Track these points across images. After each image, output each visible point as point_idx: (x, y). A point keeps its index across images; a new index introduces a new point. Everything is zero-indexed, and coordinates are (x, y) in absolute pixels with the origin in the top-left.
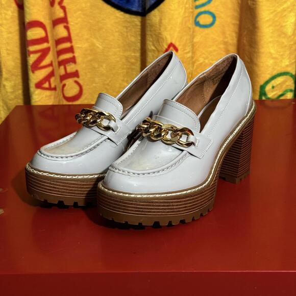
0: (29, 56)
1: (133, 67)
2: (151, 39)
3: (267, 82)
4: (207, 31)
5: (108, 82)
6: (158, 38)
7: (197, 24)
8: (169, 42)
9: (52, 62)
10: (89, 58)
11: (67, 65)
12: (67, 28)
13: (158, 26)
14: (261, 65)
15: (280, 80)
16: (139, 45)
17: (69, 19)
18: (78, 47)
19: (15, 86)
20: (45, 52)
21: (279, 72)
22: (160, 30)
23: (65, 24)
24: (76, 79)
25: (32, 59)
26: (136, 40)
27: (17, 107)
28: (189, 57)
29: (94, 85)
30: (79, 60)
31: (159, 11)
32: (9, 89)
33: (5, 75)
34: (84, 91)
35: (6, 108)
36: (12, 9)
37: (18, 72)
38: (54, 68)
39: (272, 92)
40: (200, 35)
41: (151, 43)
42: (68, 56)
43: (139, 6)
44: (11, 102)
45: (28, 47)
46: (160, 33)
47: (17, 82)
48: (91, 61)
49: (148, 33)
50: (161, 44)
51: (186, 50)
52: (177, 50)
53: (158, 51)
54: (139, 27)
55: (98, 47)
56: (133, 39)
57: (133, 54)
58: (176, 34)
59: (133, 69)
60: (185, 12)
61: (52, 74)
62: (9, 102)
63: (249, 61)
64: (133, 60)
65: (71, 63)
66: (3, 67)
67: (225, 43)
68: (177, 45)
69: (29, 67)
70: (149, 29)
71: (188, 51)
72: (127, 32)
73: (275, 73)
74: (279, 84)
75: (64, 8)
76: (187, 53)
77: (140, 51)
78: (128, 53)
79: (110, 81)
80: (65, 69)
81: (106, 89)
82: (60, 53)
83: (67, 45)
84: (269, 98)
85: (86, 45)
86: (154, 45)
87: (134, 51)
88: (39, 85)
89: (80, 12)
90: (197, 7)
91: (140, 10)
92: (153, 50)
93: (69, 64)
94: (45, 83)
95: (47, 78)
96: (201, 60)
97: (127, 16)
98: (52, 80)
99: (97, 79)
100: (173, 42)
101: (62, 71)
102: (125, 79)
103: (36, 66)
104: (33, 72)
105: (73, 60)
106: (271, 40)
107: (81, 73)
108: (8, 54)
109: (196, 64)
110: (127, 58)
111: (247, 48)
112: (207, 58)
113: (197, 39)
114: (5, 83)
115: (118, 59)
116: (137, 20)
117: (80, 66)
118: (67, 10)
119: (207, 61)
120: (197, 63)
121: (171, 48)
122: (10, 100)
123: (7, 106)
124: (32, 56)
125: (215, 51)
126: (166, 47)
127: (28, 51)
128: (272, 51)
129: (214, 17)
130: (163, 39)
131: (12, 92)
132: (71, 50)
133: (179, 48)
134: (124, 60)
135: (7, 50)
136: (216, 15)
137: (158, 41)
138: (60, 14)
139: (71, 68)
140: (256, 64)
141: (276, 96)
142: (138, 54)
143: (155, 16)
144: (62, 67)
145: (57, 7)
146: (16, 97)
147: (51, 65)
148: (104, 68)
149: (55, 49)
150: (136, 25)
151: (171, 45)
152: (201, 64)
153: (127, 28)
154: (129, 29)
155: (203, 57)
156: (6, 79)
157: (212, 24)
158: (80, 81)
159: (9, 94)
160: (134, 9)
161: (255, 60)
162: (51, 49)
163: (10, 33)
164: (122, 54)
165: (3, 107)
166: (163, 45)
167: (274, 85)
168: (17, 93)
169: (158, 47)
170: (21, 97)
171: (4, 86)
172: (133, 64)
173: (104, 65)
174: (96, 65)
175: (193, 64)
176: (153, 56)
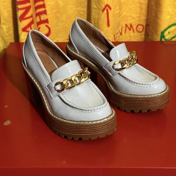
0: (18, 11)
2: (94, 1)
3: (166, 30)
5: (66, 26)
6: (99, 1)
8: (106, 4)
9: (32, 15)
10: (55, 11)
11: (41, 16)
14: (163, 19)
15: (173, 28)
16: (86, 3)
18: (48, 4)
19: (9, 28)
20: (28, 9)
21: (173, 23)
24: (46, 24)
25: (20, 13)
27: (11, 44)
28: (118, 13)
30: (48, 12)
32: (5, 30)
33: (2, 21)
34: (52, 32)
35: (3, 41)
37: (11, 20)
38: (34, 18)
39: (168, 35)
41: (94, 4)
42: (42, 10)
44: (6, 38)
45: (17, 5)
47: (10, 26)
48: (56, 13)
50: (100, 4)
51: (116, 8)
52: (110, 9)
53: (99, 9)
55: (60, 4)
57: (82, 9)
61: (32, 22)
62: (5, 38)
63: (155, 16)
64: (82, 13)
65: (44, 14)
66: (1, 16)
67: (140, 3)
68: (111, 6)
69: (18, 18)
71: (117, 9)
73: (171, 24)
74: (173, 30)
76: (116, 10)
77: (86, 7)
78: (79, 8)
79: (68, 26)
80: (40, 18)
81: (65, 30)
82: (37, 8)
83: (41, 3)
84: (166, 39)
85: (53, 3)
86: (96, 5)
87: (83, 7)
88: (24, 30)
92: (96, 8)
93: (42, 15)
94: (28, 28)
95: (29, 25)
96: (125, 13)
98: (32, 26)
99: (59, 24)
100: (109, 4)
101: (38, 19)
103: (23, 18)
104: (21, 21)
105: (45, 12)
106: (169, 3)
107: (50, 21)
108: (4, 8)
109: (121, 16)
110: (78, 11)
111: (154, 7)
112: (128, 12)
114: (3, 26)
115: (73, 12)
117: (49, 16)
119: (128, 14)
121: (107, 8)
122: (6, 37)
123: (4, 40)
124: (20, 11)
125: (133, 8)
126: (104, 7)
127: (18, 8)
128: (170, 10)
130: (102, 2)
131: (7, 32)
132: (44, 6)
133: (112, 7)
134: (76, 13)
135: (4, 5)
137: (99, 3)
139: (43, 17)
140: (159, 19)
141: (170, 38)
142: (85, 9)
144: (38, 17)
146: (9, 35)
147: (32, 16)
148: (64, 17)
149: (34, 7)
151: (107, 5)
152: (124, 16)
155: (126, 12)
156: (3, 24)
158: (49, 25)
159: (5, 33)
161: (159, 16)
162: (32, 6)
164: (75, 9)
165: (1, 41)
166: (102, 6)
167: (170, 31)
168: (10, 32)
169: (98, 7)
170: (13, 35)
171: (2, 28)
173: (64, 16)
174: (59, 16)
175: (120, 16)
176: (95, 12)
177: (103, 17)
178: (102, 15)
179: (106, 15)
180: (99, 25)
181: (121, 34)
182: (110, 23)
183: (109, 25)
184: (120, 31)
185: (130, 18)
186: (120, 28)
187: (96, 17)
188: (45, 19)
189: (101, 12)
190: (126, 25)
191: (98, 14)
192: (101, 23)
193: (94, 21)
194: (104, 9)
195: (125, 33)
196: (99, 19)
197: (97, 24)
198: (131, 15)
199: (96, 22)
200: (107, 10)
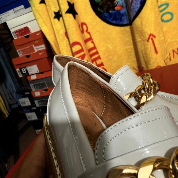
1: (131, 54)
2: (138, 35)
4: (169, 23)
5: (119, 64)
6: (142, 33)
7: (163, 21)
8: (149, 33)
10: (107, 55)
11: (96, 61)
12: (93, 42)
13: (140, 26)
16: (131, 41)
17: (93, 38)
18: (100, 51)
22: (142, 28)
23: (91, 41)
24: (102, 67)
26: (129, 39)
29: (112, 67)
30: (102, 57)
31: (139, 17)
36: (65, 41)
40: (166, 27)
41: (138, 38)
42: (96, 56)
43: (127, 20)
45: (74, 56)
46: (142, 30)
48: (108, 56)
49: (135, 32)
50: (144, 36)
52: (155, 37)
53: (144, 40)
54: (130, 32)
55: (110, 48)
56: (127, 39)
57: (129, 47)
58: (153, 28)
59: (131, 55)
60: (155, 14)
64: (130, 50)
68: (154, 34)
70: (135, 30)
71: (161, 36)
72: (124, 36)
75: (89, 33)
77: (132, 45)
78: (127, 47)
79: (120, 64)
80: (96, 63)
83: (94, 51)
85: (104, 49)
86: (140, 38)
87: (130, 45)
89: (97, 33)
90: (161, 11)
91: (128, 23)
92: (141, 41)
96: (169, 40)
97: (122, 28)
99: (113, 64)
100: (152, 33)
102: (128, 61)
105: (99, 58)
107: (104, 63)
110: (126, 50)
112: (172, 38)
113: (165, 29)
115: (122, 52)
116: (128, 28)
117: (103, 60)
118: (91, 33)
119: (172, 40)
120: (167, 43)
121: (151, 37)
125: (176, 33)
126: (148, 37)
129: (172, 14)
130: (145, 33)
132: (97, 53)
133: (156, 35)
136: (173, 13)
137: (142, 35)
138: (88, 36)
139: (99, 62)
142: (132, 46)
143: (137, 21)
144: (94, 62)
145: (85, 33)
148: (116, 58)
150: (128, 31)
151: (151, 35)
152: (169, 43)
153: (123, 34)
154: (124, 34)
155: (170, 39)
157: (172, 19)
158: (105, 67)
160: (125, 23)
162: (86, 54)
163: (67, 52)
164: (123, 48)
166: (146, 36)
169: (143, 39)
172: (130, 52)
173: (115, 56)
174: (111, 57)
175: (165, 43)
176: (141, 44)
177: (149, 47)
178: (147, 45)
179: (152, 44)
180: (147, 54)
181: (170, 60)
182: (158, 50)
183: (156, 52)
184: (169, 57)
185: (175, 43)
186: (168, 54)
187: (143, 48)
188: (100, 63)
189: (146, 42)
190: (173, 51)
191: (144, 45)
192: (148, 52)
193: (142, 52)
194: (149, 39)
195: (174, 58)
196: (146, 49)
197: (145, 54)
198: (175, 40)
199: (144, 53)
200: (152, 39)
